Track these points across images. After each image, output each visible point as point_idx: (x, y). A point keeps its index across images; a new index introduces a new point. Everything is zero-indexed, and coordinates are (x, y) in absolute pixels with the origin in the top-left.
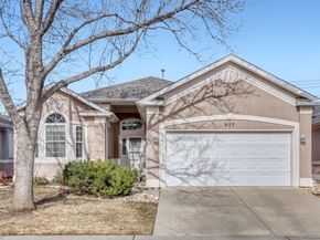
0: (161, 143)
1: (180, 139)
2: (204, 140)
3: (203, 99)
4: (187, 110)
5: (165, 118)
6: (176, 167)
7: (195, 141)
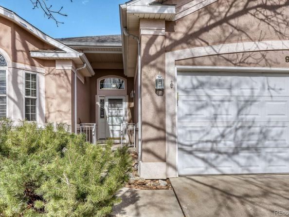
0: (168, 91)
1: (202, 85)
2: (246, 87)
3: (245, 11)
4: (217, 30)
5: (175, 44)
6: (196, 137)
7: (230, 88)
